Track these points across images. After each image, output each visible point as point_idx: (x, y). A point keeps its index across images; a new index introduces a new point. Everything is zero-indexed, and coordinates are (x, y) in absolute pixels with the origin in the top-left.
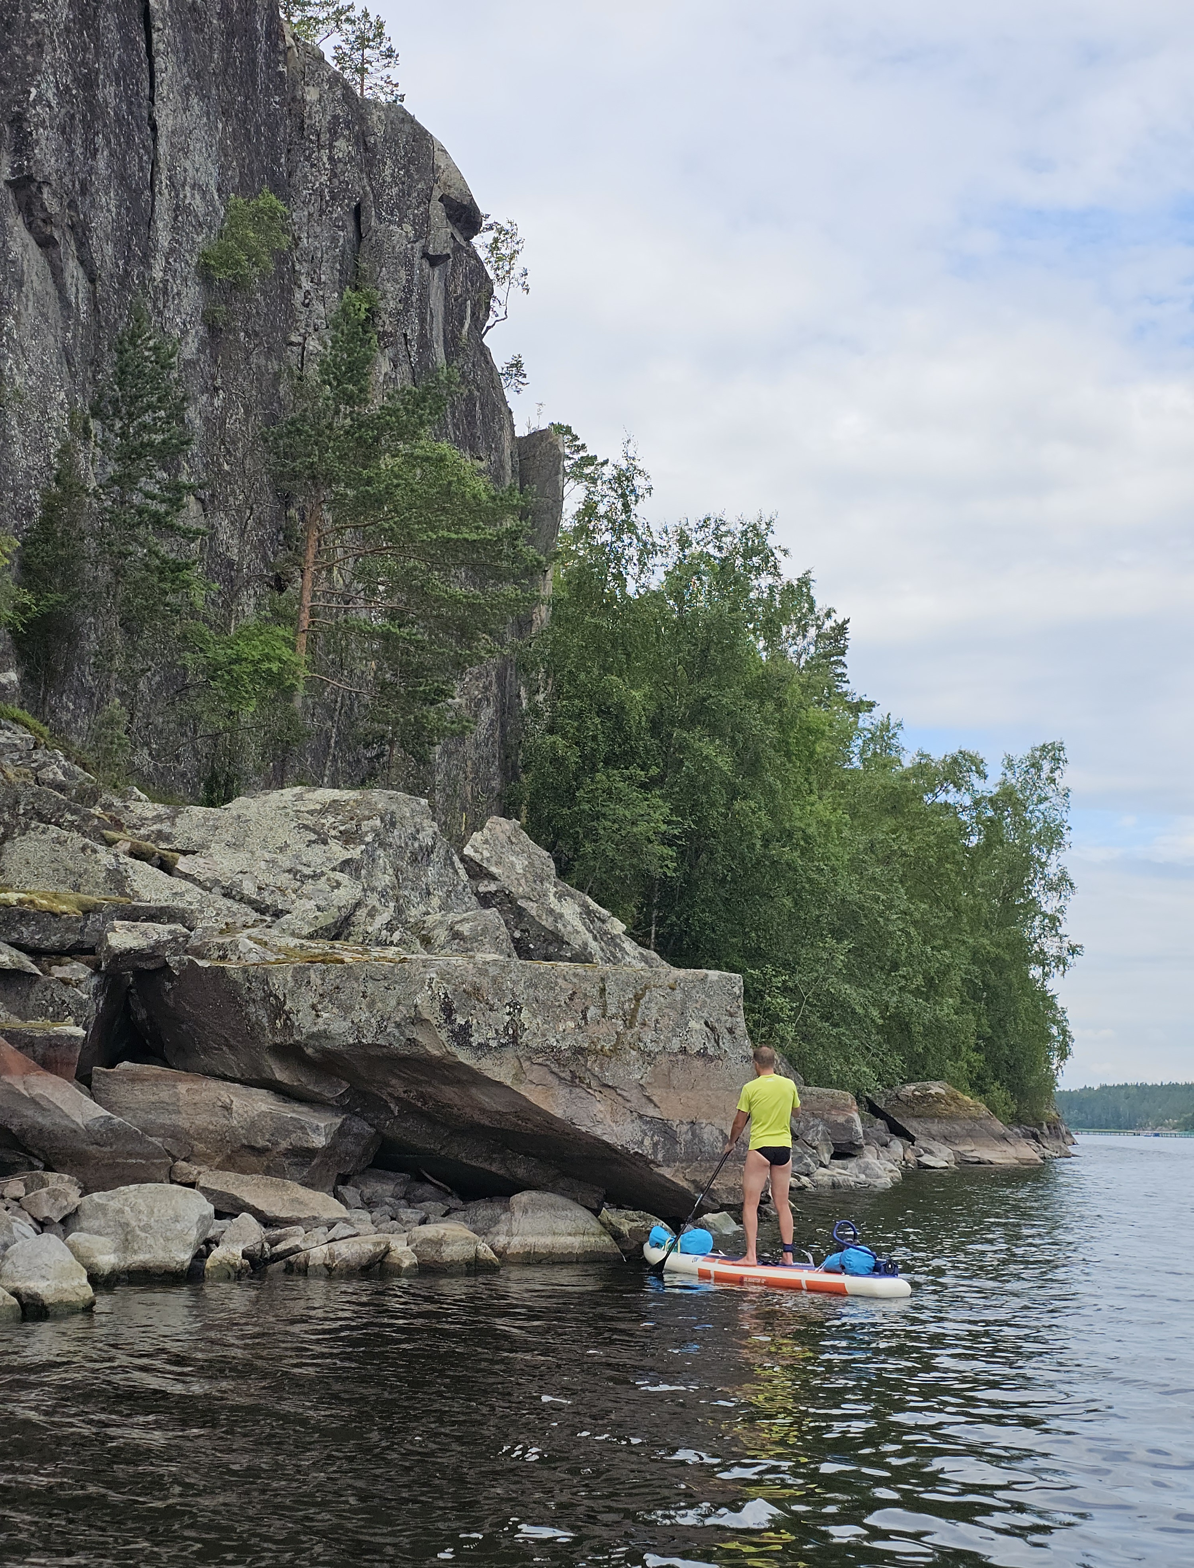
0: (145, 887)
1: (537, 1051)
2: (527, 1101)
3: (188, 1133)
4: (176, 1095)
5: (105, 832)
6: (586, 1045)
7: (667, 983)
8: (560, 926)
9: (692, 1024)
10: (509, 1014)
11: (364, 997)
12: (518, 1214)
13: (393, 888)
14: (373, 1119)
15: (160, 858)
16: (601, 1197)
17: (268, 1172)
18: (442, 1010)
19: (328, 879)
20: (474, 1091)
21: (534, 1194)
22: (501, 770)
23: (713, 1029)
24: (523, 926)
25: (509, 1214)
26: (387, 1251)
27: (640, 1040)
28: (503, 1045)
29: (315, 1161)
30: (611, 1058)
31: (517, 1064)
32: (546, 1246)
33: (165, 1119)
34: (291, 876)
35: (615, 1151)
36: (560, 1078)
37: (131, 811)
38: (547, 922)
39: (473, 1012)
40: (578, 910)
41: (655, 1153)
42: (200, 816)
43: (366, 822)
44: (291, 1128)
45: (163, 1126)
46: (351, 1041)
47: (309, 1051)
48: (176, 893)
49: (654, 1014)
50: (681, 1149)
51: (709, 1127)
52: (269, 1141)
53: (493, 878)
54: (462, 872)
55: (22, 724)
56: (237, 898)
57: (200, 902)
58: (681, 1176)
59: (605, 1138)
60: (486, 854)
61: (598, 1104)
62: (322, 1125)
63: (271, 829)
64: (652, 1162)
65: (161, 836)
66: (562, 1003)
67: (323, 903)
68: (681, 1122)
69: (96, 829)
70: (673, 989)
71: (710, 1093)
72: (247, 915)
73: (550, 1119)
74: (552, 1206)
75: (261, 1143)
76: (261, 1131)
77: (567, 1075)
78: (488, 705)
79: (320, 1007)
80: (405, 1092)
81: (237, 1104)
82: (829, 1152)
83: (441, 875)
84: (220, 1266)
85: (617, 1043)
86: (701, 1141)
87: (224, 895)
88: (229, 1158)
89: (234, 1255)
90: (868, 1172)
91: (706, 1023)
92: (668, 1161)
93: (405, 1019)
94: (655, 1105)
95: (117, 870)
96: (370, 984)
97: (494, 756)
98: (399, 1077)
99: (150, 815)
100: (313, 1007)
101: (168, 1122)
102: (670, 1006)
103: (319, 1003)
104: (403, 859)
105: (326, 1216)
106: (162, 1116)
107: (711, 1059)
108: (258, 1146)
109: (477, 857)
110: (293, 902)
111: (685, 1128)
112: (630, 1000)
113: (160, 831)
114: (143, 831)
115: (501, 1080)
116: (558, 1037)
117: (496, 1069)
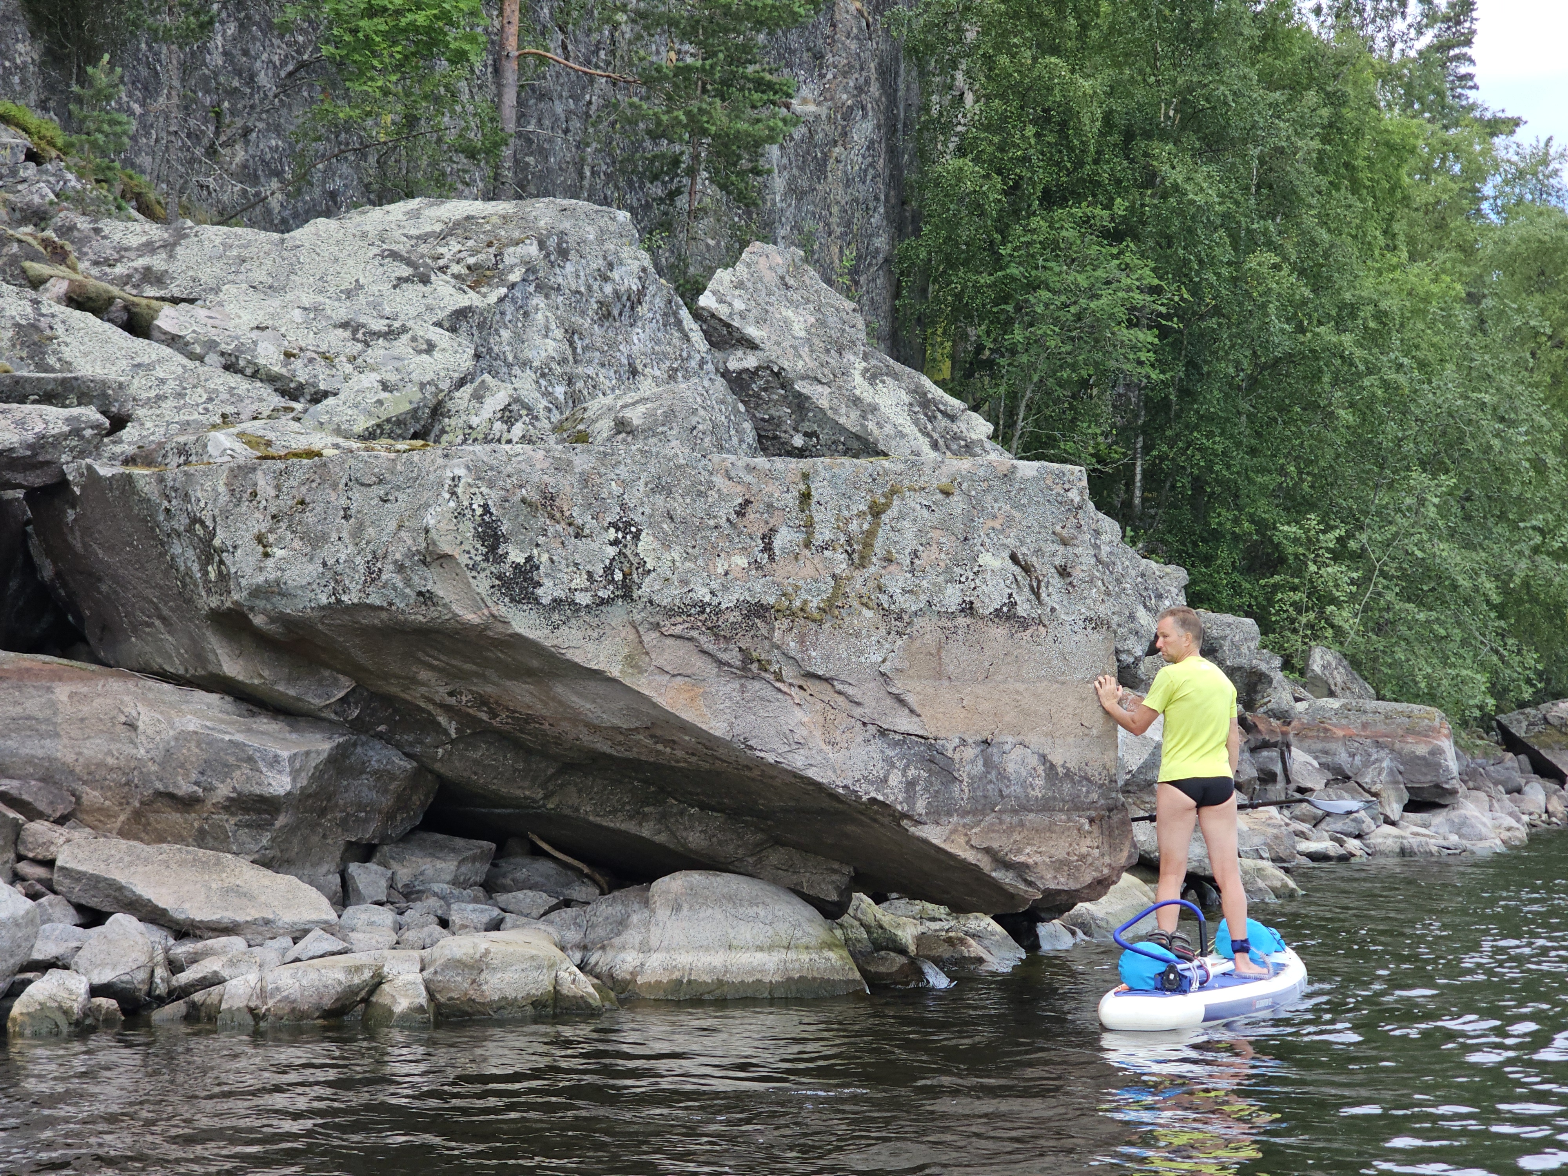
0: (85, 355)
1: (670, 612)
2: (655, 706)
3: (72, 772)
4: (52, 704)
5: (27, 264)
6: (771, 600)
7: (935, 483)
8: (871, 425)
9: (986, 559)
10: (615, 543)
11: (346, 517)
12: (662, 913)
13: (563, 361)
14: (411, 744)
15: (126, 308)
16: (846, 880)
17: (202, 839)
18: (479, 536)
19: (414, 339)
20: (559, 689)
21: (696, 878)
22: (890, 222)
23: (1027, 569)
24: (806, 426)
25: (647, 914)
26: (378, 982)
27: (880, 589)
28: (603, 602)
29: (281, 821)
30: (820, 623)
31: (632, 636)
32: (712, 970)
33: (35, 748)
34: (348, 334)
35: (833, 796)
36: (721, 663)
37: (105, 237)
38: (849, 419)
39: (541, 540)
40: (906, 398)
41: (910, 797)
42: (218, 241)
43: (511, 249)
44: (231, 760)
45: (30, 761)
46: (324, 600)
47: (258, 620)
48: (139, 365)
49: (909, 539)
50: (961, 792)
51: (1019, 750)
52: (197, 783)
53: (752, 345)
54: (697, 336)
55: (18, 125)
56: (249, 371)
57: (181, 379)
58: (962, 840)
59: (811, 773)
60: (739, 305)
61: (797, 709)
62: (285, 754)
63: (336, 260)
64: (905, 816)
65: (149, 276)
66: (723, 522)
67: (392, 378)
68: (964, 743)
69: (14, 260)
70: (947, 494)
71: (1021, 687)
72: (261, 400)
73: (706, 740)
74: (730, 898)
75: (184, 788)
76: (182, 766)
77: (733, 657)
78: (865, 116)
79: (271, 538)
80: (451, 694)
81: (146, 718)
82: (1400, 799)
83: (658, 342)
84: (42, 1013)
85: (834, 595)
86: (1002, 776)
87: (227, 368)
88: (137, 815)
89: (71, 992)
90: (1464, 830)
91: (1014, 558)
92: (936, 814)
93: (410, 554)
94: (912, 711)
95: (34, 327)
96: (357, 494)
97: (877, 199)
98: (432, 667)
99: (134, 241)
100: (260, 539)
101: (40, 753)
102: (943, 526)
103: (271, 531)
104: (583, 313)
105: (288, 917)
106: (29, 743)
107: (1024, 624)
108: (180, 793)
109: (723, 311)
110: (347, 378)
111: (970, 753)
112: (860, 515)
113: (148, 269)
114: (120, 270)
115: (601, 667)
116: (715, 585)
117: (591, 647)
